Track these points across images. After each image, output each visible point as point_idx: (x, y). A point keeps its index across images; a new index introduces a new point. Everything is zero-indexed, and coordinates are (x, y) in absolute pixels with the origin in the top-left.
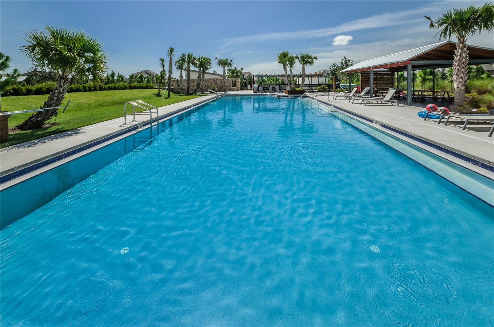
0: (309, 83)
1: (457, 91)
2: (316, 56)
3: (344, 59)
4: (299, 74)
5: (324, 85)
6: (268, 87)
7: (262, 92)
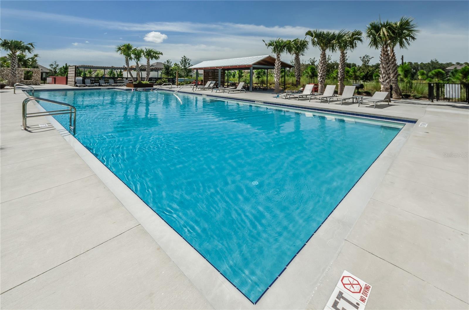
0: (158, 77)
1: (276, 83)
2: (161, 52)
3: (184, 58)
4: (122, 67)
5: (164, 79)
6: (99, 80)
7: (89, 86)
